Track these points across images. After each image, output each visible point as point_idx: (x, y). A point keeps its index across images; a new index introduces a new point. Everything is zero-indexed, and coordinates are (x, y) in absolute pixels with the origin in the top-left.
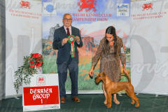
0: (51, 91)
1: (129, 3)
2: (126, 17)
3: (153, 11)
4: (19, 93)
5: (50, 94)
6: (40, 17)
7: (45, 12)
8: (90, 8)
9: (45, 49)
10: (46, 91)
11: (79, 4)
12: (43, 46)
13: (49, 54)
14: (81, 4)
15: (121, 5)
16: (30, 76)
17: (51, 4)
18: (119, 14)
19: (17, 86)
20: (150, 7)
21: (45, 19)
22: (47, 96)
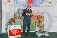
0: (18, 31)
1: (44, 1)
2: (43, 6)
3: (52, 4)
4: (7, 32)
5: (18, 32)
6: (14, 6)
7: (15, 4)
8: (31, 3)
9: (15, 17)
10: (16, 31)
11: (27, 1)
12: (15, 16)
13: (16, 18)
14: (28, 1)
15: (41, 2)
16: (11, 26)
17: (17, 1)
18: (40, 5)
19: (6, 29)
20: (51, 3)
21: (15, 6)
22: (17, 33)
